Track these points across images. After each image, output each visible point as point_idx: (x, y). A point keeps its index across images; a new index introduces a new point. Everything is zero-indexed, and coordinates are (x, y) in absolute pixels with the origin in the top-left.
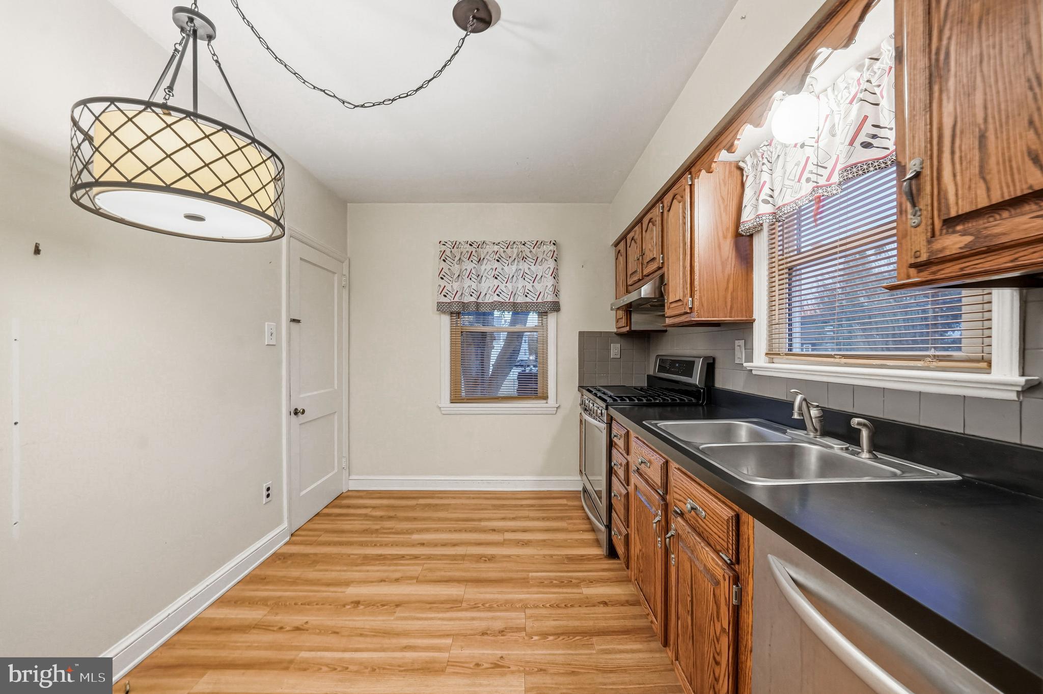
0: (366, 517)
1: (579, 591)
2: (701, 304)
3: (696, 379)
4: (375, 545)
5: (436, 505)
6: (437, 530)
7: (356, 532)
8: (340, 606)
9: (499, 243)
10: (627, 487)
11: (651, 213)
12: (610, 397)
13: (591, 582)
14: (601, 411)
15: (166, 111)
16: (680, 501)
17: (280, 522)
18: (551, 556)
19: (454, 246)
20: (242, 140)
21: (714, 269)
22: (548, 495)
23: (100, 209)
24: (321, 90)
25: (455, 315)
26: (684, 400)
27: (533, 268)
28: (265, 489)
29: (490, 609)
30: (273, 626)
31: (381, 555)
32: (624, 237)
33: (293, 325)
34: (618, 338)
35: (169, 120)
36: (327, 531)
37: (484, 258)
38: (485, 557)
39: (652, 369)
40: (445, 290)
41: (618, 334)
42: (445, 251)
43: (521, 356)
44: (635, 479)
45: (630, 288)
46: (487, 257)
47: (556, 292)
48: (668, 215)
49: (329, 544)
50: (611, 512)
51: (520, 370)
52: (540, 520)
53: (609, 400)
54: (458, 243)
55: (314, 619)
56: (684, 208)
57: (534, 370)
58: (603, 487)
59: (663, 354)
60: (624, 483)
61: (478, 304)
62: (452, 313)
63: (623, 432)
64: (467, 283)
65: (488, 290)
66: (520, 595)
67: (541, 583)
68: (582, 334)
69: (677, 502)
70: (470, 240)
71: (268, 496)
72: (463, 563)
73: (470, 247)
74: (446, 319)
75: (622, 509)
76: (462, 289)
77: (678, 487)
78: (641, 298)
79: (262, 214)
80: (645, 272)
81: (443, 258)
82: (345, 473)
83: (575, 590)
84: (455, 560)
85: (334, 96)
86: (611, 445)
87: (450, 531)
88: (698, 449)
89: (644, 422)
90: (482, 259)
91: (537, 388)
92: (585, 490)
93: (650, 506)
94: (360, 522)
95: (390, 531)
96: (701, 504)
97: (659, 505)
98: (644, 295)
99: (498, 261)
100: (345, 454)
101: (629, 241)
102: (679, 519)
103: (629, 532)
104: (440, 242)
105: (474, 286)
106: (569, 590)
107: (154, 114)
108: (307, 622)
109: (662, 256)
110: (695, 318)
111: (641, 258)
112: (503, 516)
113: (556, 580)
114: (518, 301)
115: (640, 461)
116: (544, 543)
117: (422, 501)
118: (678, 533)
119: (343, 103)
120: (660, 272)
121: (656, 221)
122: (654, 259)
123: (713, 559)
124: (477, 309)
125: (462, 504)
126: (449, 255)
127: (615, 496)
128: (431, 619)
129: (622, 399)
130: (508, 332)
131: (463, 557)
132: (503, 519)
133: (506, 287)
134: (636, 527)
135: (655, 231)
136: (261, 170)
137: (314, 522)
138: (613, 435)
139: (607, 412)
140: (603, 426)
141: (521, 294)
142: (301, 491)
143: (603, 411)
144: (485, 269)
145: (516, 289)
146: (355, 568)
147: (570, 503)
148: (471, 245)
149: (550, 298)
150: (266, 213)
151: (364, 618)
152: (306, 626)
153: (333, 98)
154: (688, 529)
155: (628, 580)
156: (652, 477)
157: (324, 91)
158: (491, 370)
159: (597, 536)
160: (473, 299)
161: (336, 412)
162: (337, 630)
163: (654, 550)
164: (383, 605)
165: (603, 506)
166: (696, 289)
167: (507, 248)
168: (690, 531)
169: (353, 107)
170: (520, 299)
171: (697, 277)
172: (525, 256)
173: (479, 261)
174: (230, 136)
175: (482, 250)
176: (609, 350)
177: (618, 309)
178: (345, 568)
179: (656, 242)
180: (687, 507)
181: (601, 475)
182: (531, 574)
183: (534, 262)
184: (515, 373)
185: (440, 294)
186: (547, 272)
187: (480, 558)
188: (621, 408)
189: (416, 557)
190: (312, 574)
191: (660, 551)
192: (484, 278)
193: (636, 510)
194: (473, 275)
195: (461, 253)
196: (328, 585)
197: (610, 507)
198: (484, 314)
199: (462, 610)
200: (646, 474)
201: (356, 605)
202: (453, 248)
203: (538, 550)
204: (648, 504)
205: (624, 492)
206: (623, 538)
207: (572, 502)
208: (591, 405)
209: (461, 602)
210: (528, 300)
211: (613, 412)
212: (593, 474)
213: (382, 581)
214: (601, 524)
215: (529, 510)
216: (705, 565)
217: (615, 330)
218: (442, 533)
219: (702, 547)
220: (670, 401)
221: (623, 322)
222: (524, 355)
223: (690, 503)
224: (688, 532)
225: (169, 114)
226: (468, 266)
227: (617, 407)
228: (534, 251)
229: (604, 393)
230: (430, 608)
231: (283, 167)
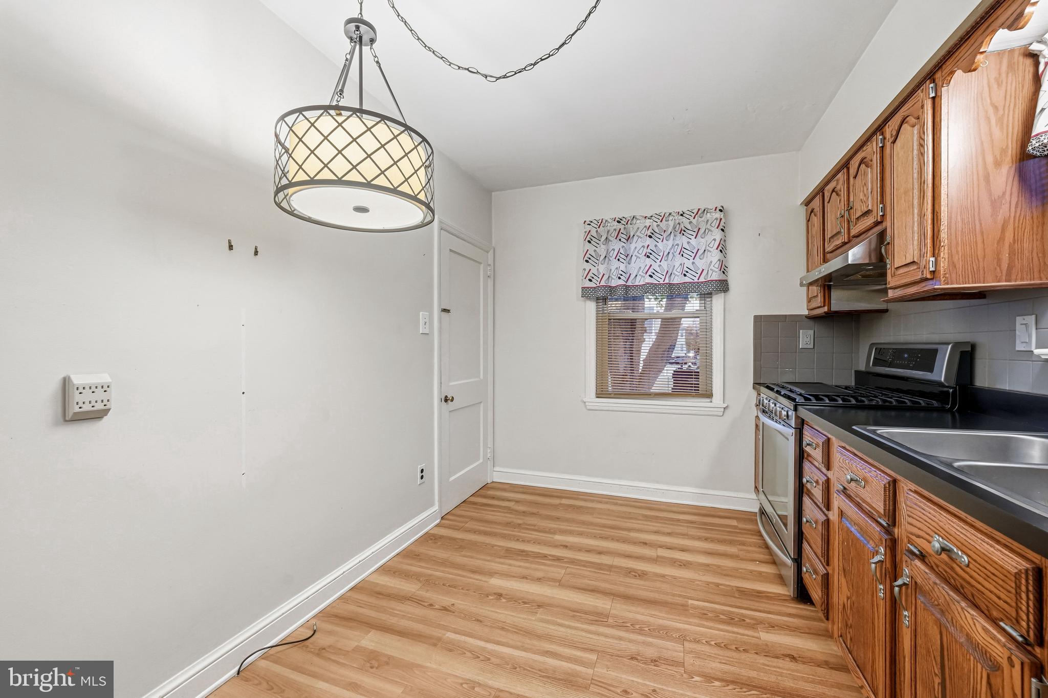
0: (509, 510)
1: (756, 634)
2: (952, 264)
3: (941, 372)
4: (518, 540)
5: (581, 507)
6: (581, 534)
7: (500, 524)
8: (484, 595)
9: (652, 216)
10: (826, 512)
11: (863, 151)
12: (800, 395)
13: (772, 626)
14: (787, 412)
15: (338, 112)
16: (919, 537)
17: (432, 505)
18: (718, 585)
19: (600, 224)
20: (397, 129)
21: (976, 214)
22: (712, 513)
23: (295, 210)
24: (465, 69)
25: (601, 301)
26: (920, 403)
27: (693, 241)
28: (419, 471)
29: (641, 632)
30: (424, 602)
31: (523, 551)
32: (820, 191)
33: (444, 314)
34: (811, 323)
35: (340, 119)
36: (473, 519)
37: (634, 235)
38: (635, 572)
39: (863, 360)
40: (590, 274)
41: (809, 318)
42: (590, 231)
43: (676, 352)
44: (838, 501)
45: (828, 256)
46: (638, 233)
47: (724, 269)
48: (892, 149)
49: (475, 532)
50: (802, 543)
51: (675, 367)
52: (702, 540)
53: (799, 399)
54: (604, 221)
55: (460, 602)
56: (922, 133)
57: (694, 368)
58: (790, 512)
59: (883, 342)
60: (822, 506)
61: (627, 288)
62: (598, 299)
63: (820, 441)
64: (615, 264)
65: (638, 271)
66: (678, 624)
67: (704, 615)
68: (758, 319)
69: (913, 537)
70: (619, 216)
71: (422, 477)
72: (610, 575)
73: (618, 224)
74: (591, 306)
75: (819, 540)
76: (609, 272)
77: (915, 516)
78: (849, 265)
79: (414, 198)
80: (853, 232)
81: (588, 239)
82: (490, 463)
83: (750, 633)
84: (600, 569)
85: (478, 72)
86: (801, 456)
87: (595, 537)
88: (950, 466)
89: (854, 427)
90: (631, 236)
91: (698, 384)
92: (762, 512)
93: (865, 539)
94: (502, 514)
95: (533, 527)
96: (959, 544)
97: (881, 540)
98: (851, 261)
99: (650, 237)
100: (490, 445)
101: (827, 195)
102: (918, 563)
103: (830, 572)
104: (585, 221)
105: (623, 267)
106: (741, 631)
107: (330, 117)
108: (453, 604)
109: (881, 206)
110: (940, 285)
111: (846, 214)
112: (655, 529)
113: (723, 614)
114: (675, 282)
115: (849, 477)
116: (707, 568)
117: (564, 501)
118: (916, 583)
119: (486, 78)
120: (879, 229)
121: (871, 161)
122: (867, 213)
123: (985, 629)
124: (627, 293)
125: (609, 510)
126: (595, 235)
127: (807, 521)
128: (576, 628)
129: (817, 398)
130: (662, 319)
131: (610, 568)
132: (656, 532)
133: (660, 266)
134: (841, 565)
135: (871, 176)
136: (414, 156)
137: (461, 508)
138: (804, 443)
139: (796, 413)
140: (790, 432)
141: (678, 274)
142: (450, 477)
143: (790, 413)
144: (636, 248)
145: (672, 268)
146: (498, 560)
147: (741, 525)
148: (619, 222)
149: (716, 276)
150: (418, 197)
151: (506, 612)
152: (452, 608)
153: (476, 75)
154: (933, 577)
155: (828, 635)
156: (868, 500)
157: (468, 69)
158: (641, 365)
159: (779, 571)
160: (621, 282)
161: (481, 402)
162: (481, 619)
163: (872, 601)
164: (525, 603)
165: (789, 533)
166: (942, 244)
167: (661, 221)
168: (938, 581)
169: (495, 79)
170: (677, 279)
171: (944, 227)
172: (683, 228)
173: (628, 239)
174: (388, 126)
175: (631, 226)
176: (796, 338)
177: (811, 284)
178: (489, 558)
179: (872, 189)
180: (934, 546)
181: (786, 496)
182: (690, 602)
183: (695, 234)
184: (669, 371)
185: (585, 278)
186: (711, 245)
187: (630, 572)
188: (817, 409)
189: (558, 559)
190: (459, 559)
191: (882, 603)
192: (634, 258)
193: (840, 542)
194: (622, 256)
195: (608, 232)
196: (474, 572)
197: (800, 536)
198: (634, 299)
199: (608, 626)
200: (858, 496)
201: (498, 597)
202: (599, 227)
203: (699, 574)
204: (862, 536)
205: (822, 518)
206: (819, 578)
207: (746, 525)
208: (772, 405)
209: (607, 616)
210: (687, 280)
211: (804, 413)
212: (775, 494)
213: (524, 577)
214: (786, 555)
215: (688, 527)
216: (967, 635)
217: (806, 312)
218: (586, 538)
219: (962, 608)
220: (894, 403)
221: (819, 301)
222: (680, 350)
223: (938, 541)
224: (935, 583)
225: (340, 114)
226: (616, 245)
227: (811, 408)
228: (694, 221)
229: (791, 391)
230: (573, 616)
231: (432, 152)
